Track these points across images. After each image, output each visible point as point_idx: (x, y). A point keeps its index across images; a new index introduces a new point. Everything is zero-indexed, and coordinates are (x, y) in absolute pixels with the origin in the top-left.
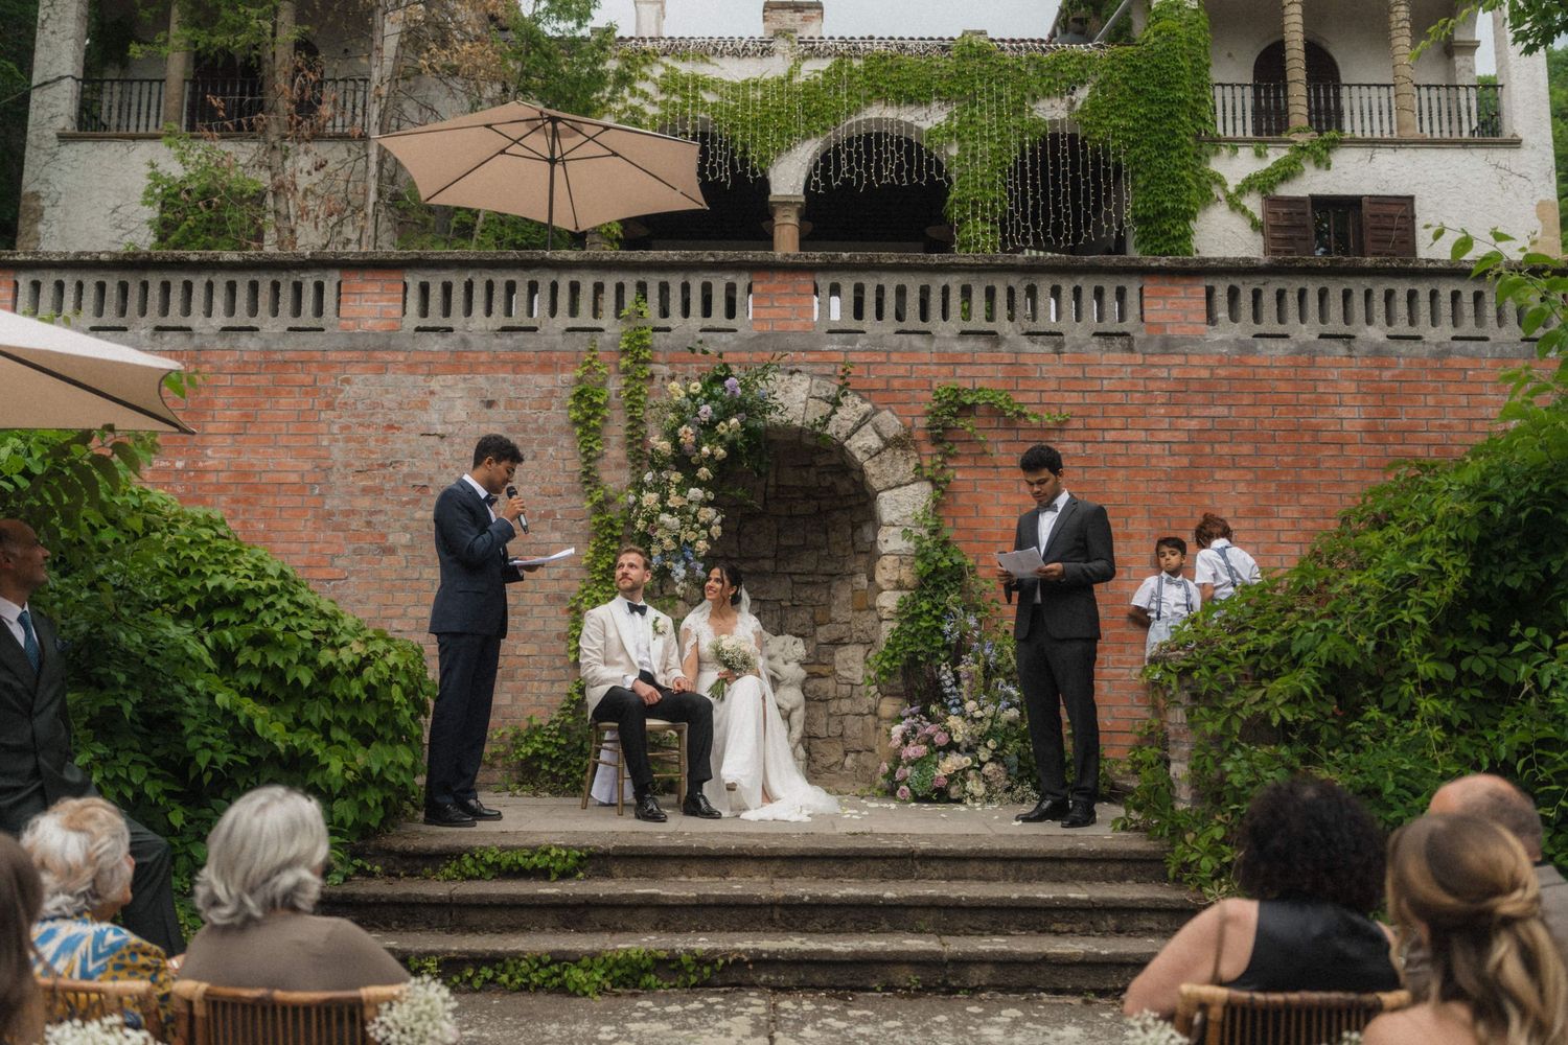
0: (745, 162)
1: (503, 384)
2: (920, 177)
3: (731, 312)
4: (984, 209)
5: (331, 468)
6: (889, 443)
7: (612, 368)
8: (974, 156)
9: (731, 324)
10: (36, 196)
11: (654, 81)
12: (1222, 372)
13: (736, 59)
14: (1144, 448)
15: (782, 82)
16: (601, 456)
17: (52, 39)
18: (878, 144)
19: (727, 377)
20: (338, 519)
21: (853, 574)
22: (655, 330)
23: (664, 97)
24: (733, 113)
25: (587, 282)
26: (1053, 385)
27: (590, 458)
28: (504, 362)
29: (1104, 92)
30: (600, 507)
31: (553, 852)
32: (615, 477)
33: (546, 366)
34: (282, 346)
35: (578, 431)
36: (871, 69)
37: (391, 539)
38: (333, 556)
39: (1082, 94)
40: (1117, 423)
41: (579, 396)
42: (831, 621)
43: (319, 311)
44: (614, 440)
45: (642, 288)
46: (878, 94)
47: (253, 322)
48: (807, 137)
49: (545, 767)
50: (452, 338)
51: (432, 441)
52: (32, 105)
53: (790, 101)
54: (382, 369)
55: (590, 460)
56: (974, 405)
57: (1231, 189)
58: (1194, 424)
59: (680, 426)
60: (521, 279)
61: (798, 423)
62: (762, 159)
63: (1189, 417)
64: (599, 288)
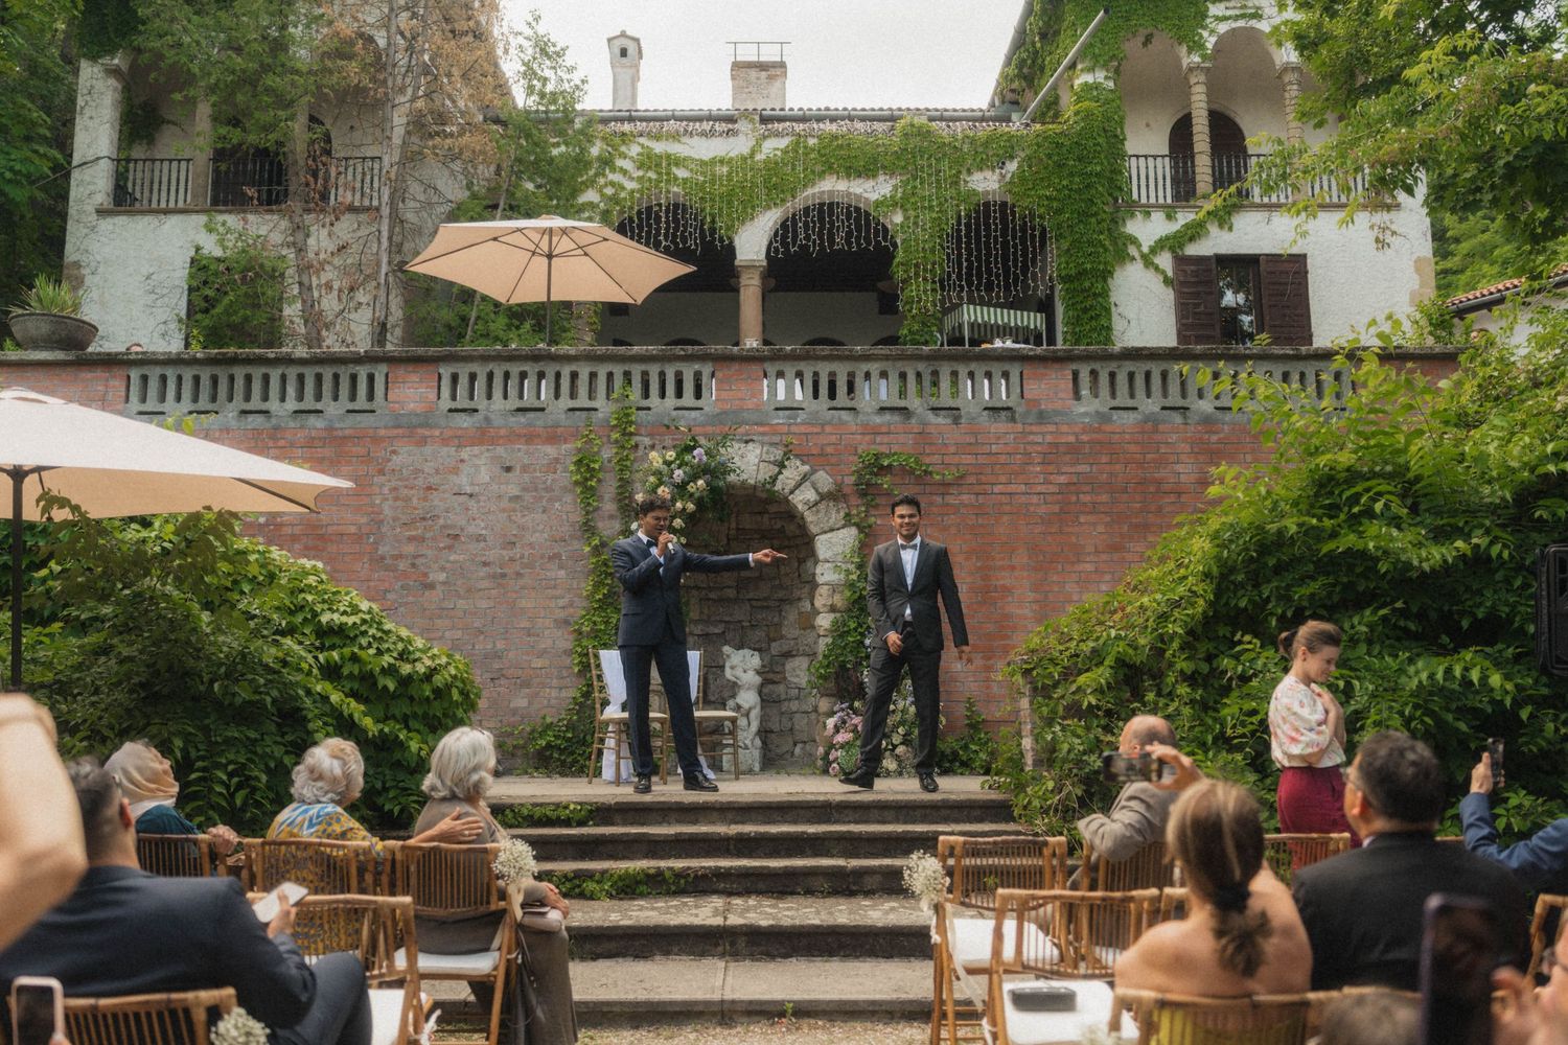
0: (713, 231)
1: (519, 453)
2: (869, 244)
3: (698, 395)
4: (925, 270)
5: (382, 521)
6: (823, 497)
7: (605, 439)
8: (916, 223)
9: (699, 403)
10: (77, 265)
11: (632, 159)
12: (1085, 438)
13: (704, 139)
14: (1023, 499)
15: (746, 158)
16: (597, 509)
17: (90, 124)
18: (831, 216)
19: (694, 448)
20: (388, 561)
21: (799, 599)
22: (639, 409)
23: (641, 173)
24: (702, 187)
25: (584, 371)
26: (952, 449)
27: (589, 512)
28: (519, 436)
29: (1030, 167)
30: (597, 551)
31: (572, 807)
32: (608, 527)
33: (553, 439)
34: (342, 425)
35: (579, 490)
37: (432, 577)
38: (386, 591)
39: (1012, 167)
40: (1003, 479)
41: (579, 462)
42: (782, 637)
43: (371, 396)
44: (607, 497)
45: (627, 375)
46: (830, 169)
47: (319, 406)
48: (769, 208)
49: (556, 755)
50: (478, 417)
51: (462, 499)
52: (73, 183)
53: (753, 176)
54: (423, 442)
55: (587, 513)
56: (890, 466)
57: (1145, 250)
58: (1062, 479)
59: (658, 486)
60: (531, 369)
61: (752, 482)
62: (728, 228)
63: (1060, 473)
64: (593, 376)
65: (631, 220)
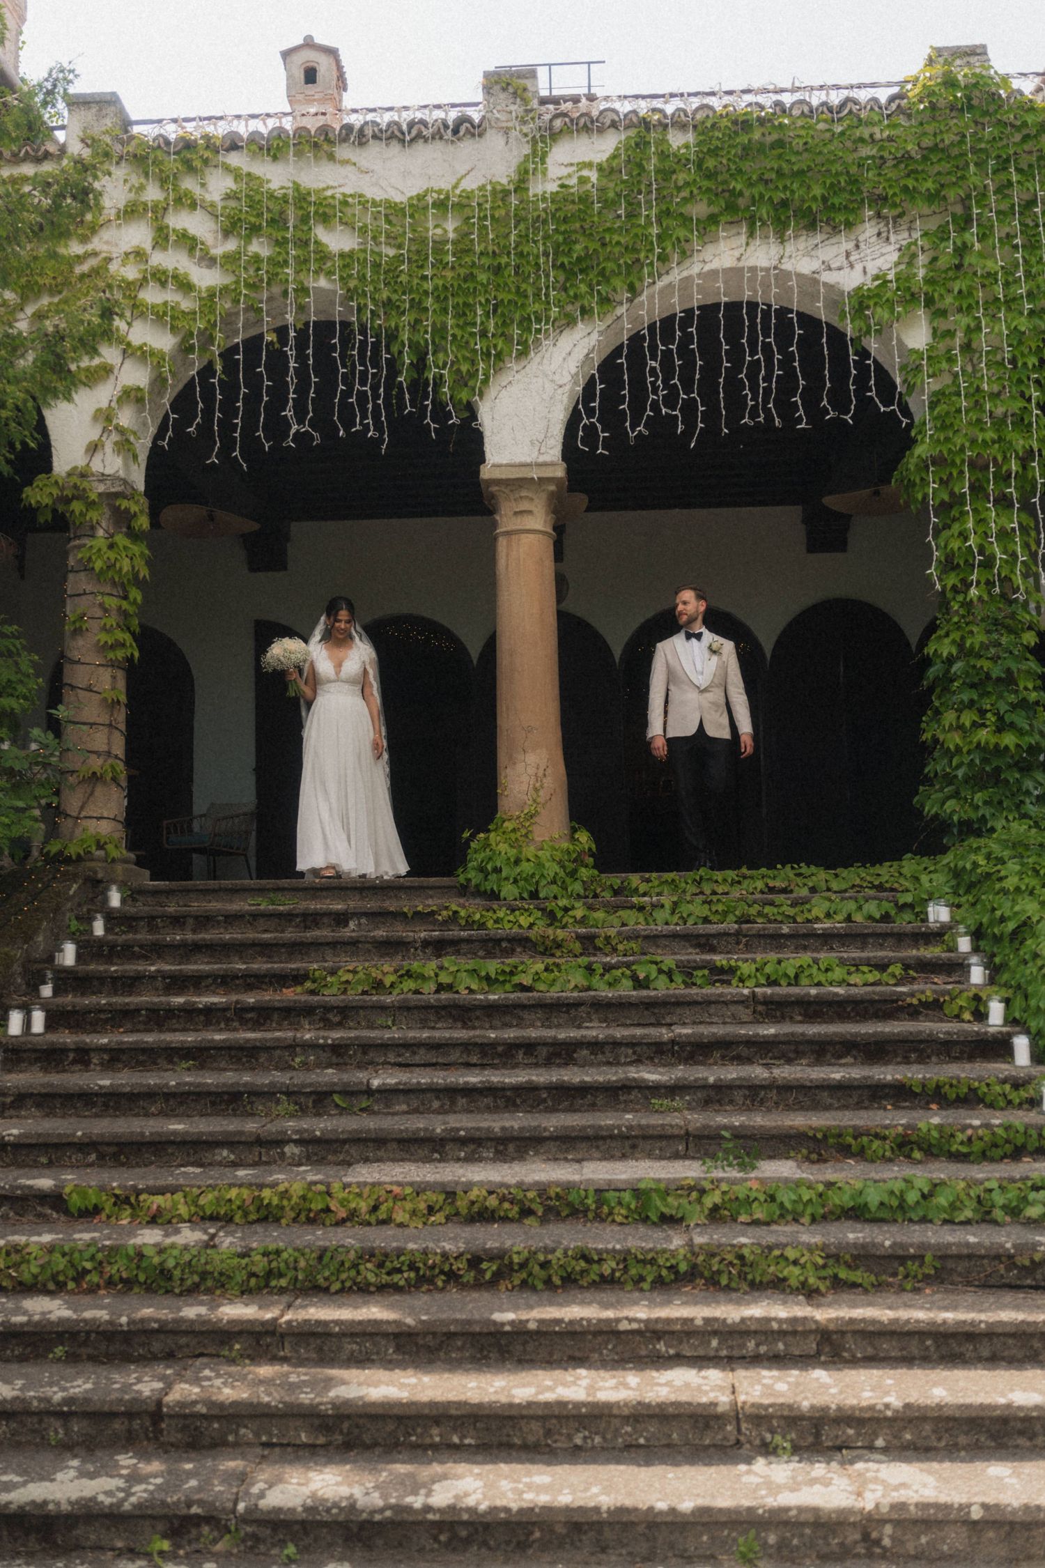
0: (418, 387)
2: (840, 403)
4: (1003, 476)
8: (970, 349)
11: (210, 210)
13: (395, 147)
15: (506, 193)
23: (231, 245)
24: (390, 273)
36: (714, 152)
46: (731, 211)
48: (569, 322)
53: (524, 237)
62: (462, 380)
65: (208, 370)
